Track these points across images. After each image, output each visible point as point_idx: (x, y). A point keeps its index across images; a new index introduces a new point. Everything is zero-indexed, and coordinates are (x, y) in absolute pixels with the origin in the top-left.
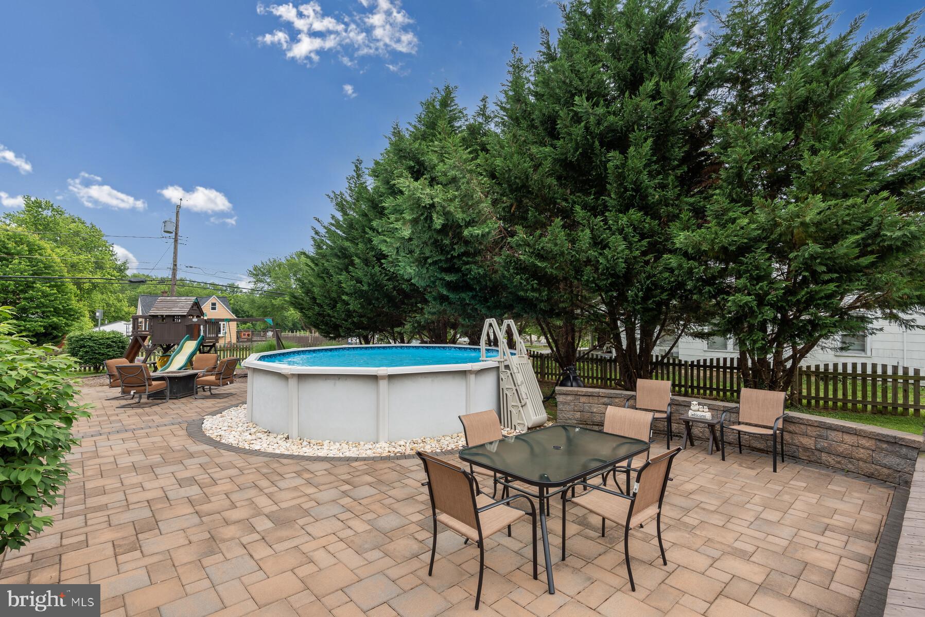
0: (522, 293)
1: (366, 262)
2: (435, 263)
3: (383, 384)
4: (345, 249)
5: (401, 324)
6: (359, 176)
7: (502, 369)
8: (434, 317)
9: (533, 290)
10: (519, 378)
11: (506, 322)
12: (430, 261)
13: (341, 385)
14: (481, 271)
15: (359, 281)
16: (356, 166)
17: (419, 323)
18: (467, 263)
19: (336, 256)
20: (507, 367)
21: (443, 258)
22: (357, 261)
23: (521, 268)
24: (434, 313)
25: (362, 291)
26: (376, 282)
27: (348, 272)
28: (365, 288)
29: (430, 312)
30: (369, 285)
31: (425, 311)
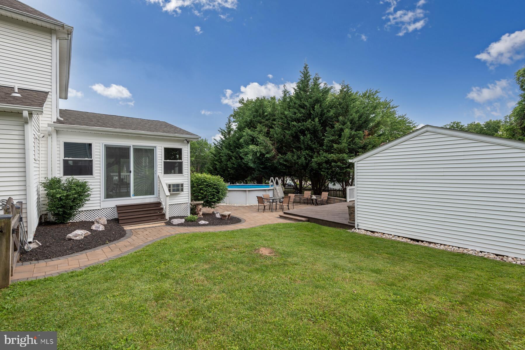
0: (281, 170)
1: (236, 158)
2: (258, 163)
3: (247, 192)
4: (229, 154)
5: (247, 178)
6: (230, 123)
7: (274, 189)
8: (258, 176)
9: (284, 170)
10: (278, 191)
11: (276, 178)
12: (256, 162)
13: (238, 192)
14: (270, 164)
15: (234, 164)
16: (229, 119)
17: (253, 177)
18: (266, 162)
19: (226, 156)
20: (276, 189)
21: (260, 161)
22: (233, 158)
23: (281, 164)
24: (257, 174)
25: (234, 167)
26: (239, 165)
27: (230, 161)
28: (236, 166)
29: (256, 174)
30: (237, 165)
31: (255, 173)
